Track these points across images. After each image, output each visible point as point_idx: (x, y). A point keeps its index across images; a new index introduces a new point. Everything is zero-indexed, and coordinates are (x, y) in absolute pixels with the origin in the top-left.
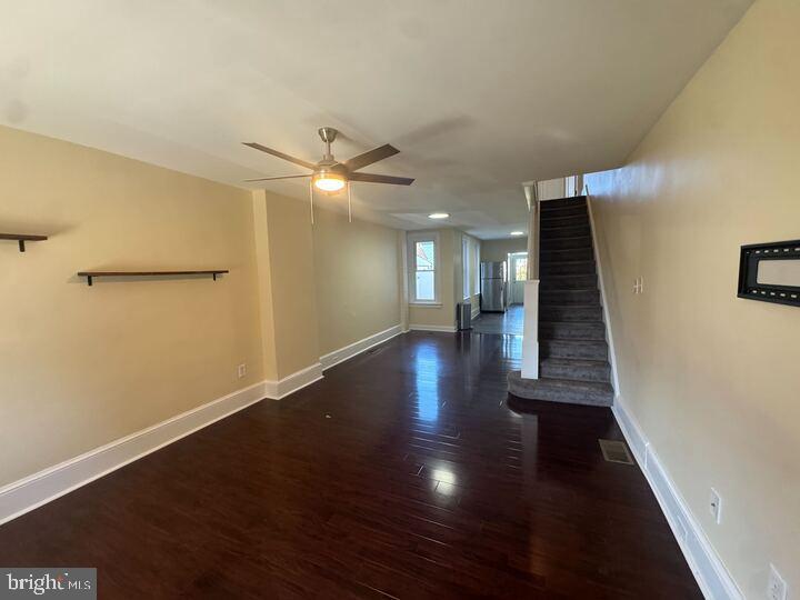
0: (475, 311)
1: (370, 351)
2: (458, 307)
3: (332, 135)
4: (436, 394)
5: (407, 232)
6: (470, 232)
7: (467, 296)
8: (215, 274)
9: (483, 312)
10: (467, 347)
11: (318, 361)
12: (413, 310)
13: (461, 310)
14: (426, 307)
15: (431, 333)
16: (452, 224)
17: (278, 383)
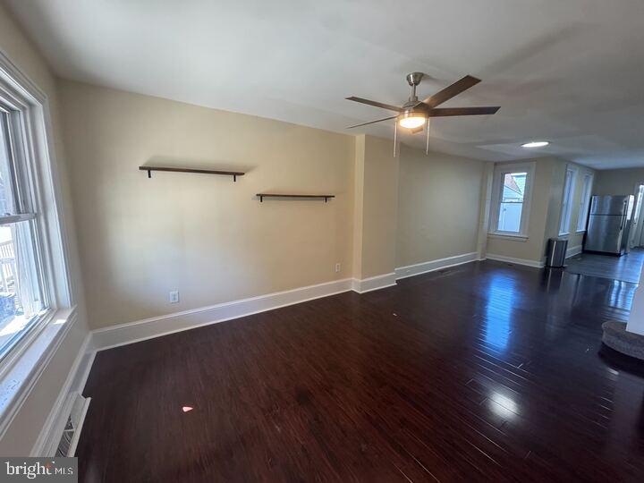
0: (573, 249)
1: (442, 271)
2: (550, 243)
3: (419, 78)
4: (507, 323)
5: (496, 164)
6: (577, 161)
7: (564, 232)
8: (326, 198)
9: (586, 252)
10: (556, 286)
11: (394, 271)
12: (491, 240)
13: (552, 247)
14: (508, 239)
15: (511, 265)
16: (552, 152)
17: (360, 281)
